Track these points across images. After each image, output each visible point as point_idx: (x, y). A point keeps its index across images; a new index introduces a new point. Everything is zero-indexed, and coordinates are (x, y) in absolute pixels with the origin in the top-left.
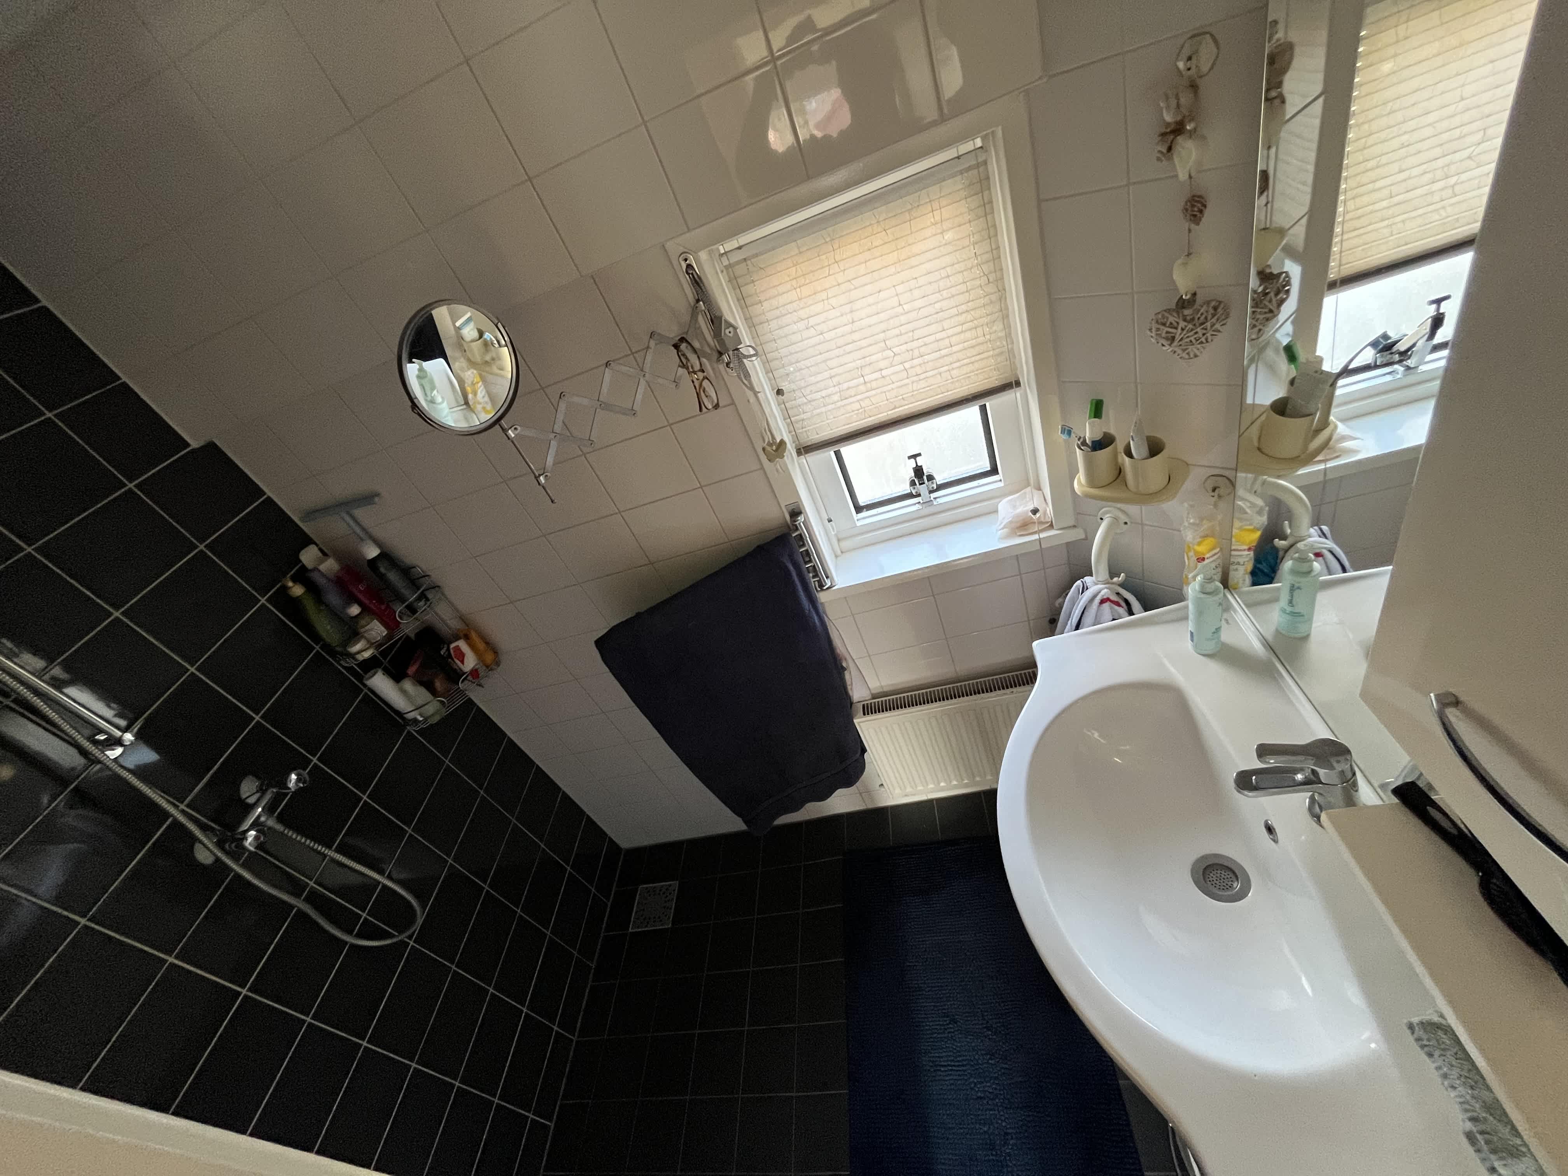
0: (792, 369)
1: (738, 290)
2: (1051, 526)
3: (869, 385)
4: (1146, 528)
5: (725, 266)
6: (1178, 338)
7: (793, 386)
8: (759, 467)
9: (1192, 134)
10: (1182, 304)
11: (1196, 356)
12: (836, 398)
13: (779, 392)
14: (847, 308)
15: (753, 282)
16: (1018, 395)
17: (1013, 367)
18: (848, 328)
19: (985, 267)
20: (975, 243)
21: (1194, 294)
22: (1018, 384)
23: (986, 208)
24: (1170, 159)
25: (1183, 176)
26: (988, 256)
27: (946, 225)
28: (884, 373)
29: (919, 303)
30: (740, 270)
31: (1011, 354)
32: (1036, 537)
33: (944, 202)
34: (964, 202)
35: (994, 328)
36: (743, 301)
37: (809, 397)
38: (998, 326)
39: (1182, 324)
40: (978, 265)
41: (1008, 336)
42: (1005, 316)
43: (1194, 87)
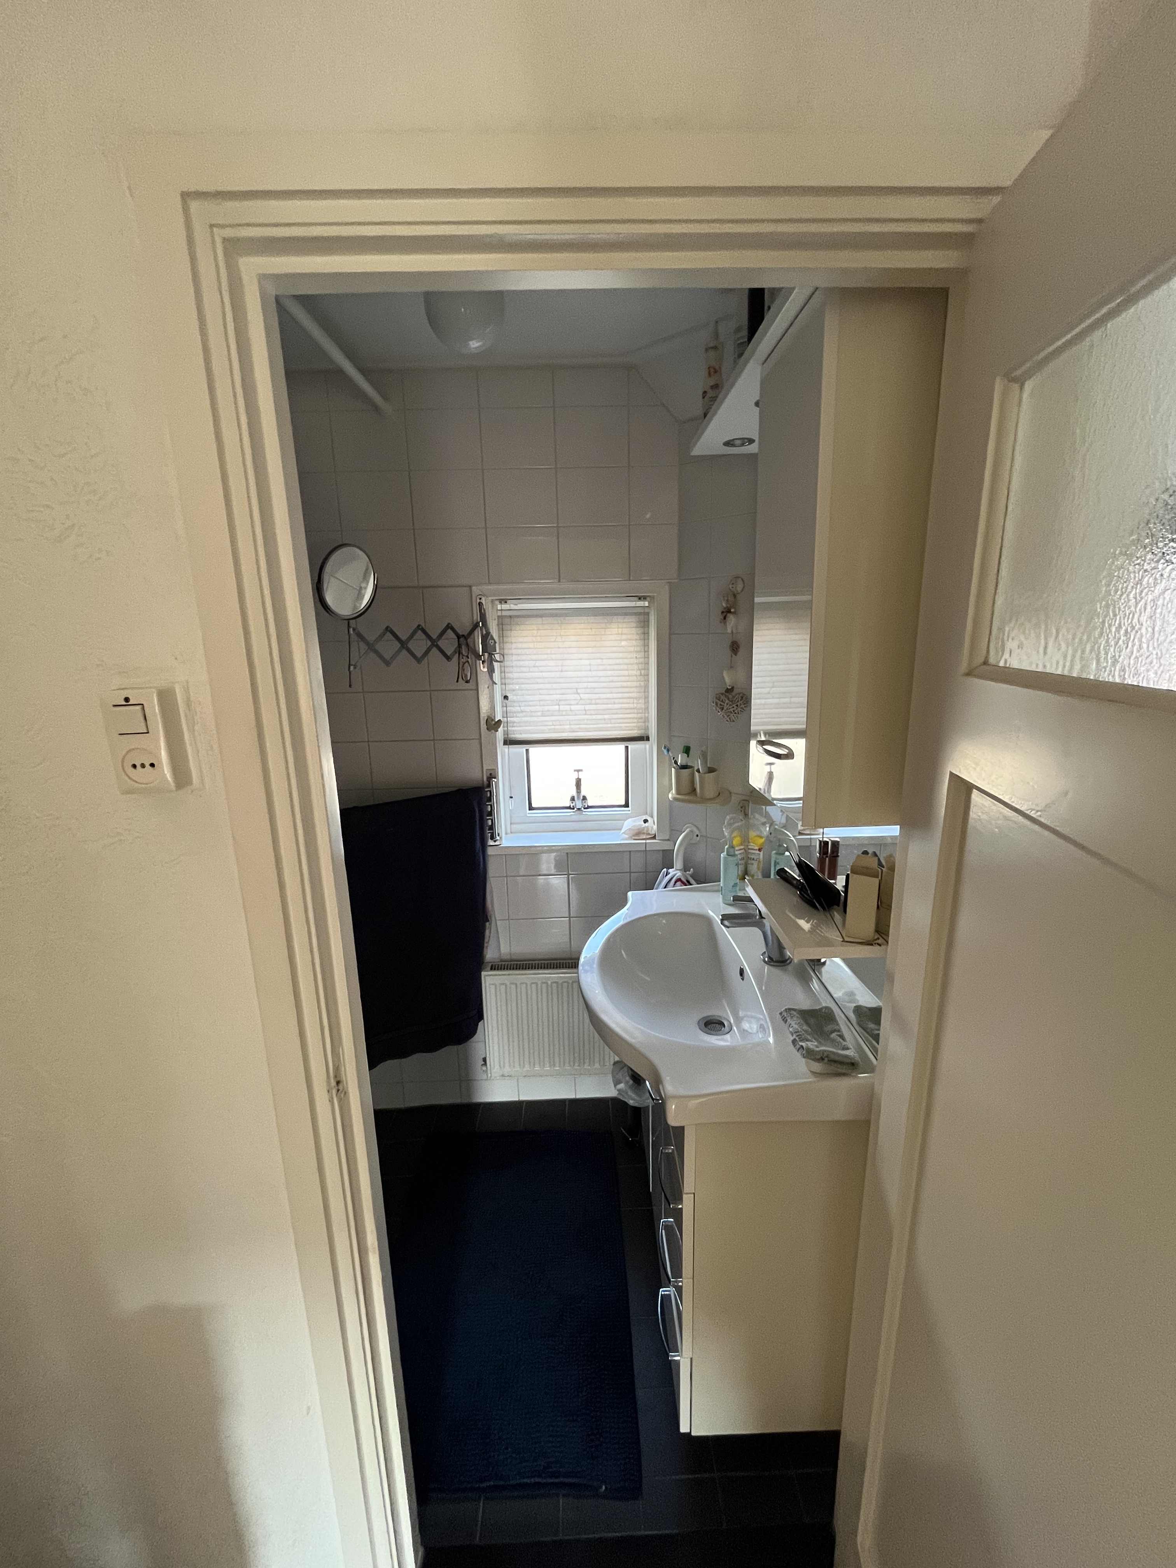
0: (517, 687)
1: (501, 632)
2: (654, 838)
3: (561, 712)
4: (709, 839)
5: (498, 616)
6: (725, 708)
7: (515, 698)
8: (478, 737)
9: (734, 613)
10: (728, 691)
11: (734, 721)
12: (539, 714)
13: (506, 697)
14: (560, 663)
15: (511, 630)
16: (648, 746)
17: (647, 728)
18: (558, 674)
19: (640, 665)
20: (637, 652)
21: (733, 688)
22: (648, 739)
23: (645, 635)
24: (725, 623)
25: (729, 631)
26: (642, 660)
27: (624, 637)
28: (573, 707)
29: (601, 673)
30: (507, 621)
31: (646, 720)
32: (644, 841)
33: (625, 625)
34: (634, 629)
35: (640, 701)
36: (502, 636)
37: (522, 708)
38: (642, 701)
39: (727, 701)
40: (636, 663)
41: (647, 709)
42: (646, 698)
43: (735, 596)
